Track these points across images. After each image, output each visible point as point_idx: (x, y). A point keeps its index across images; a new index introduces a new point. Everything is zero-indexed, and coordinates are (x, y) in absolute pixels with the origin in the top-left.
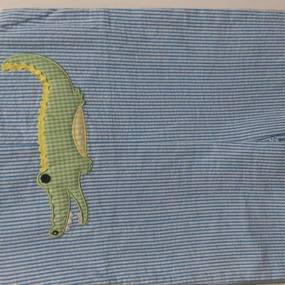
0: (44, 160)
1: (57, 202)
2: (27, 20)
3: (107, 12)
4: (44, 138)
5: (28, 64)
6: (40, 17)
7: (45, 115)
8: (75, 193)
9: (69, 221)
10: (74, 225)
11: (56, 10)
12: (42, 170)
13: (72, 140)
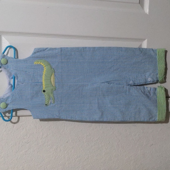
0: (44, 86)
1: (47, 97)
2: (40, 51)
3: (61, 48)
4: (44, 81)
5: (40, 62)
6: (44, 50)
7: (44, 75)
8: (51, 95)
9: (50, 102)
10: (51, 103)
12: (43, 89)
13: (51, 82)
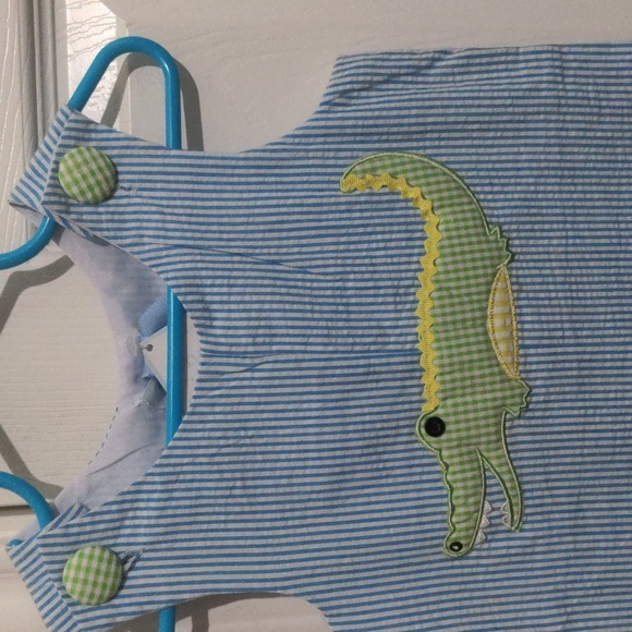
0: (432, 383)
1: (458, 476)
2: (390, 79)
3: (558, 52)
4: (431, 337)
5: (393, 175)
6: (417, 71)
7: (432, 287)
8: (495, 459)
9: (484, 521)
10: (492, 531)
11: (450, 53)
12: (427, 408)
13: (488, 341)
